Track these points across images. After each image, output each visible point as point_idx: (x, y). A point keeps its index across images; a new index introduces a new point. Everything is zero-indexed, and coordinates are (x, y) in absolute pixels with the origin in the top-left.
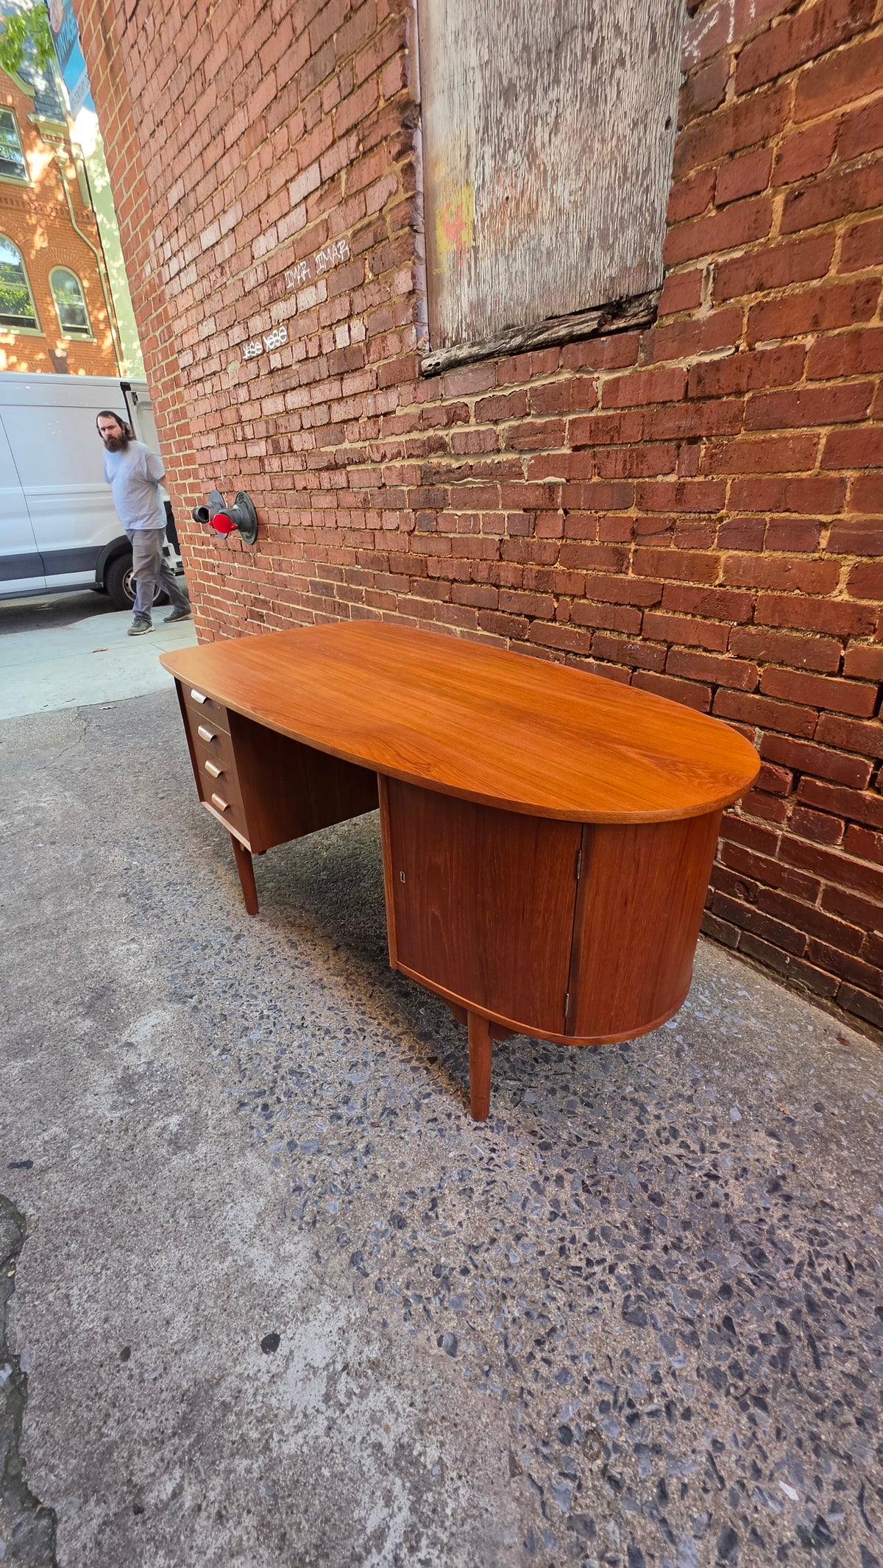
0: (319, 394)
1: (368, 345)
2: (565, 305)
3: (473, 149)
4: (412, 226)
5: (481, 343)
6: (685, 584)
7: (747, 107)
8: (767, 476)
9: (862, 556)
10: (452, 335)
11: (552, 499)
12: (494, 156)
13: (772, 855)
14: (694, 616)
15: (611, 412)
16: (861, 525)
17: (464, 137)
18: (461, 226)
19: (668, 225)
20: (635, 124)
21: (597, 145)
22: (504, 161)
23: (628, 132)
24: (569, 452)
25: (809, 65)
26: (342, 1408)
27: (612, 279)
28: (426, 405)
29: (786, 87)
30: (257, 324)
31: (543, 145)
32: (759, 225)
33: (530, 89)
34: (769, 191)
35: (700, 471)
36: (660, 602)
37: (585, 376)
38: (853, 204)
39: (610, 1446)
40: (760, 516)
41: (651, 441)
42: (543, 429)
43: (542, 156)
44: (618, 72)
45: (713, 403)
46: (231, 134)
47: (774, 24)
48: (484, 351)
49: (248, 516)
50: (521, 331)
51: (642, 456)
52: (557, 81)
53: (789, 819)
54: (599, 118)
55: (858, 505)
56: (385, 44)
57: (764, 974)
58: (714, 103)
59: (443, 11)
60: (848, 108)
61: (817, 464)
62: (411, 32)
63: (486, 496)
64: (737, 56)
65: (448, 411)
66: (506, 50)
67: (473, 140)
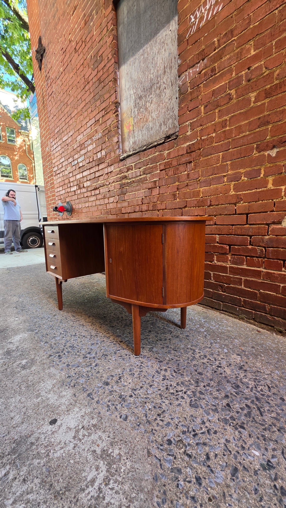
0: (92, 171)
1: (106, 156)
2: (156, 138)
3: (132, 110)
4: (118, 127)
5: (135, 150)
7: (193, 91)
8: (209, 167)
9: (235, 181)
10: (128, 150)
11: (155, 184)
12: (137, 110)
13: (227, 274)
14: (196, 207)
15: (169, 160)
16: (234, 174)
17: (130, 108)
18: (130, 126)
19: (178, 116)
20: (169, 99)
21: (161, 105)
22: (140, 111)
23: (168, 101)
24: (159, 172)
25: (205, 82)
26: (80, 440)
27: (167, 131)
28: (121, 168)
29: (201, 86)
30: (76, 157)
31: (149, 106)
32: (199, 113)
33: (145, 96)
34: (200, 106)
35: (193, 169)
36: (186, 206)
37: (162, 153)
38: (218, 106)
39: (187, 444)
40: (209, 177)
41: (180, 165)
42: (152, 168)
43: (149, 109)
44: (165, 90)
45: (194, 153)
46: (72, 115)
47: (196, 76)
48: (136, 152)
49: (70, 208)
50: (145, 145)
51: (178, 169)
52: (151, 94)
53: (230, 260)
54: (161, 99)
55: (232, 169)
56: (112, 91)
57: (231, 316)
58: (186, 92)
59: (125, 85)
60: (214, 88)
61: (221, 162)
62: (118, 89)
63: (137, 188)
64: (189, 83)
65: (127, 168)
66: (139, 90)
67: (132, 108)
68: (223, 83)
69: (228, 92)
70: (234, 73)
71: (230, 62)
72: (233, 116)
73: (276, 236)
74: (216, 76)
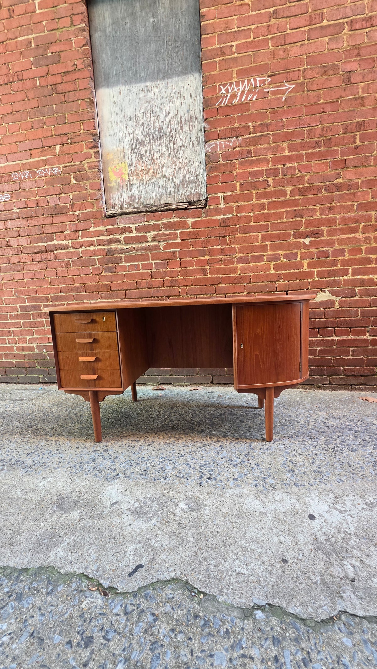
1: (72, 205)
2: (171, 201)
3: (127, 154)
4: (99, 169)
5: (137, 208)
6: (228, 275)
7: (226, 164)
8: (247, 245)
9: (275, 261)
10: (119, 205)
11: (174, 256)
12: (136, 157)
14: (232, 284)
15: (195, 230)
16: (273, 254)
17: (122, 150)
18: (122, 173)
19: (207, 185)
20: (190, 161)
21: (177, 163)
22: (141, 159)
23: (188, 162)
24: (180, 241)
25: (240, 160)
26: (346, 511)
27: (187, 196)
28: (108, 227)
29: (235, 163)
31: (157, 159)
32: (234, 188)
33: (151, 144)
34: (235, 182)
35: (228, 245)
36: (220, 282)
37: (184, 220)
38: (256, 188)
40: (247, 255)
41: (210, 237)
42: (168, 235)
43: (157, 161)
44: (182, 148)
45: (229, 227)
47: (230, 150)
48: (139, 211)
50: (157, 206)
51: (208, 241)
52: (161, 145)
54: (178, 157)
55: (271, 250)
56: (84, 115)
58: (216, 161)
59: (110, 115)
60: (251, 170)
61: (260, 241)
62: (96, 116)
63: (143, 257)
64: (221, 153)
65: (121, 229)
66: (140, 132)
67: (126, 151)
68: (260, 169)
69: (265, 179)
70: (271, 163)
71: (266, 152)
72: (271, 202)
73: (312, 309)
74: (252, 158)
